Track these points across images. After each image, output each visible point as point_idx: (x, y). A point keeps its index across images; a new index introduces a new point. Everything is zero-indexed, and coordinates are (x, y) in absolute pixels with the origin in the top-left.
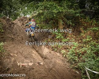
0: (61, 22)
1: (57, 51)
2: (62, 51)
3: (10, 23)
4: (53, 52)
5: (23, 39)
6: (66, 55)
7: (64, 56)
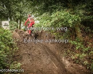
0: (79, 31)
1: (79, 63)
2: (85, 63)
3: (24, 35)
4: (75, 64)
5: (40, 53)
6: (89, 67)
7: (88, 68)
